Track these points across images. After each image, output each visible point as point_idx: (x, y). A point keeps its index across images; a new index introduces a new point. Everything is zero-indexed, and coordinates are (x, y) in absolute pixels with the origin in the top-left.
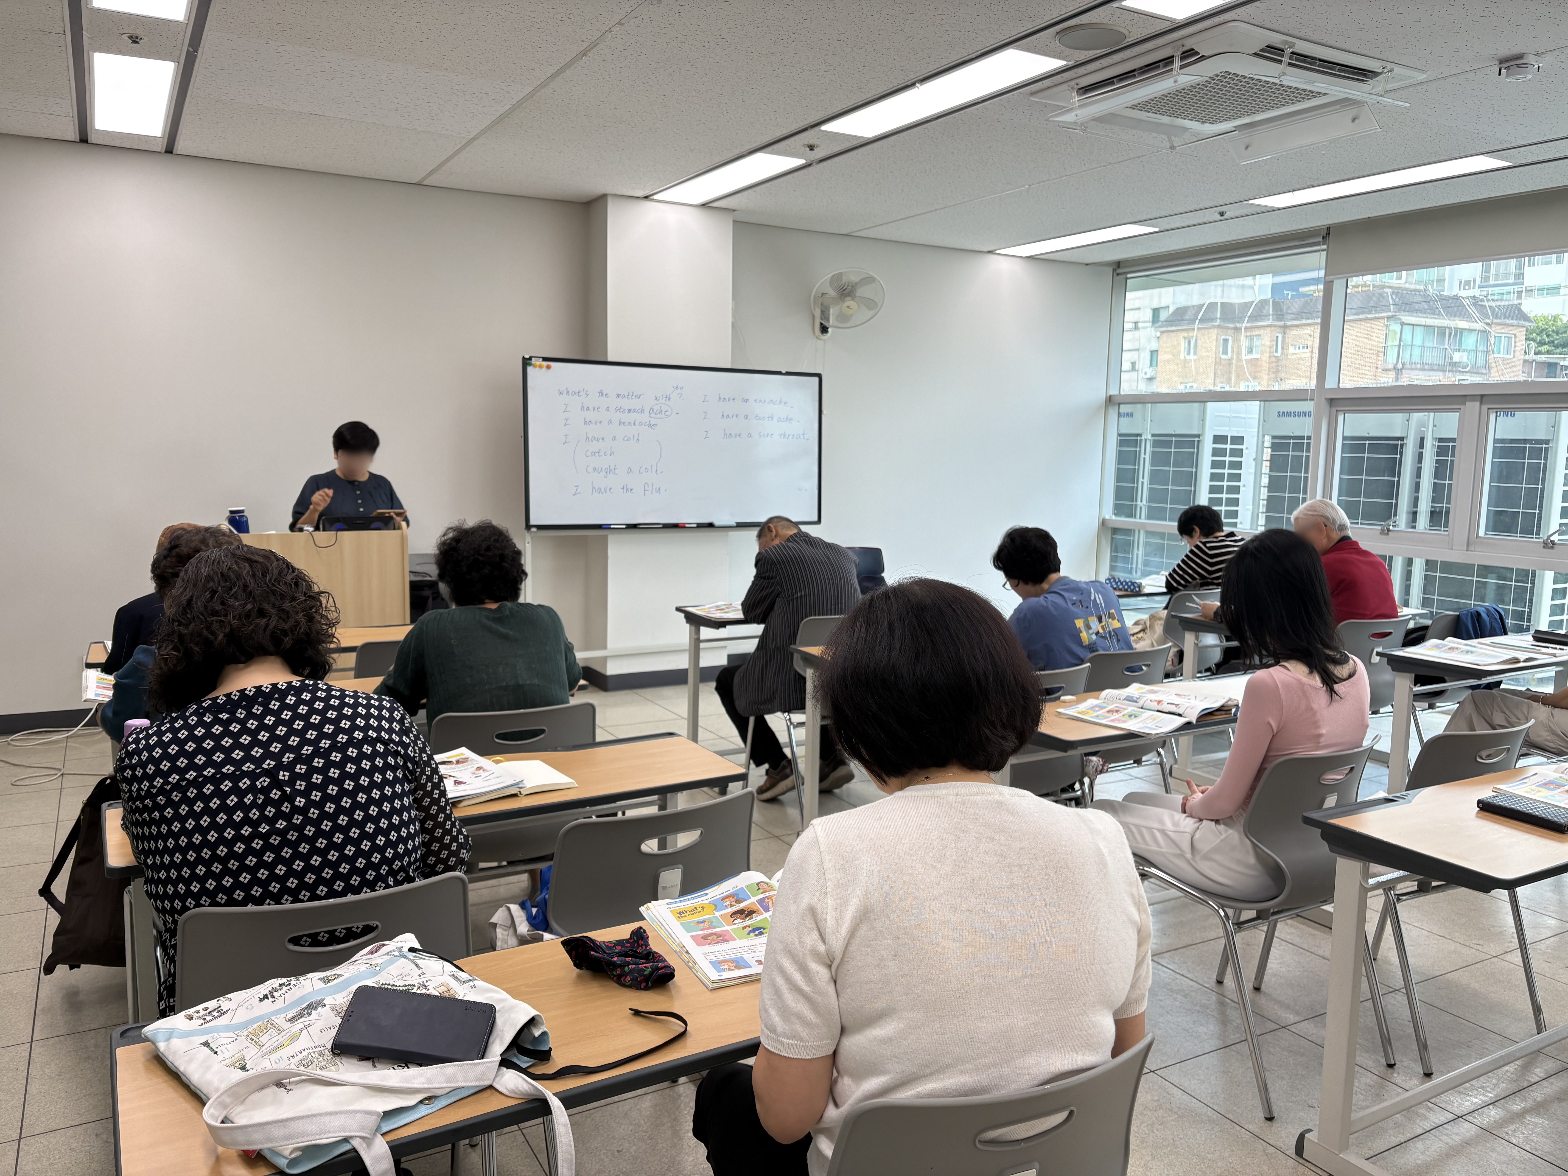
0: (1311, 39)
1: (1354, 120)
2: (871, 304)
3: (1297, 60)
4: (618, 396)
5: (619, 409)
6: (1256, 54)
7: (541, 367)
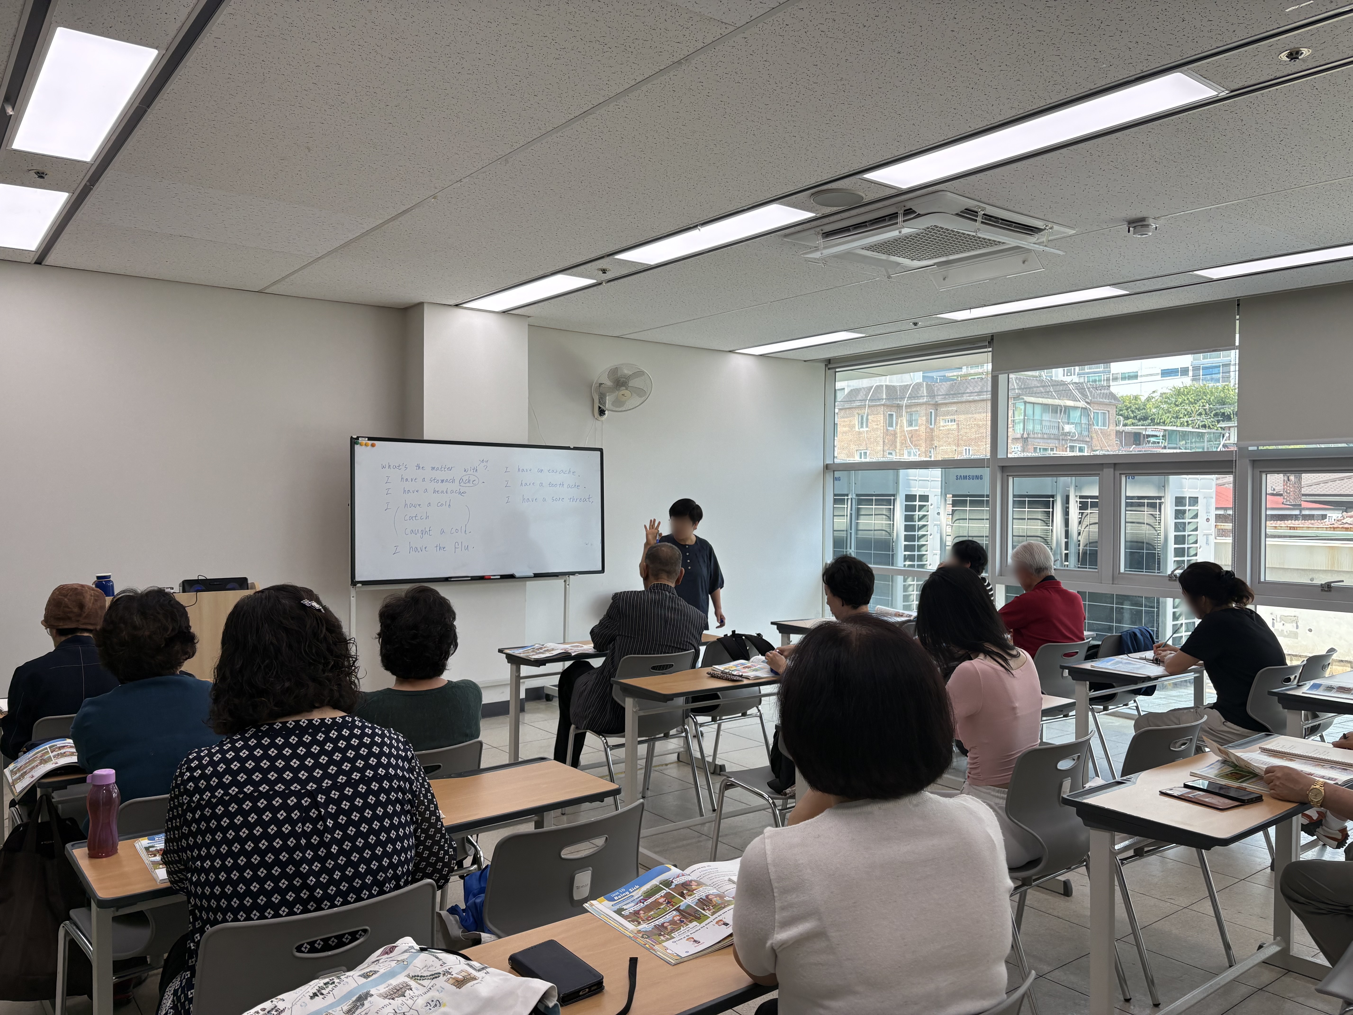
0: (997, 205)
1: (1024, 262)
2: (641, 392)
3: (985, 219)
4: (433, 468)
5: (433, 480)
6: (957, 214)
7: (366, 445)
